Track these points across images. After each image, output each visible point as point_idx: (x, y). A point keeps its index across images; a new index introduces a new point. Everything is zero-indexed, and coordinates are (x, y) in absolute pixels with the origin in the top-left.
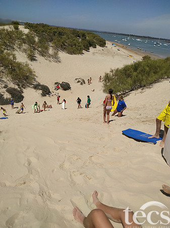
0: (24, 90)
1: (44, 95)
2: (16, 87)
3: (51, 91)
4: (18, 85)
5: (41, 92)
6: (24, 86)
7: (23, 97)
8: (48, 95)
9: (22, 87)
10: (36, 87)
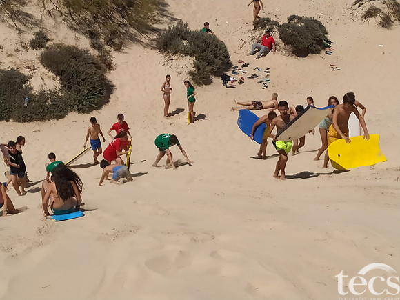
0: (117, 58)
1: (201, 77)
2: (84, 43)
3: (234, 59)
4: (93, 35)
5: (186, 64)
6: (117, 40)
7: (109, 88)
8: (218, 81)
9: (109, 42)
10: (169, 43)
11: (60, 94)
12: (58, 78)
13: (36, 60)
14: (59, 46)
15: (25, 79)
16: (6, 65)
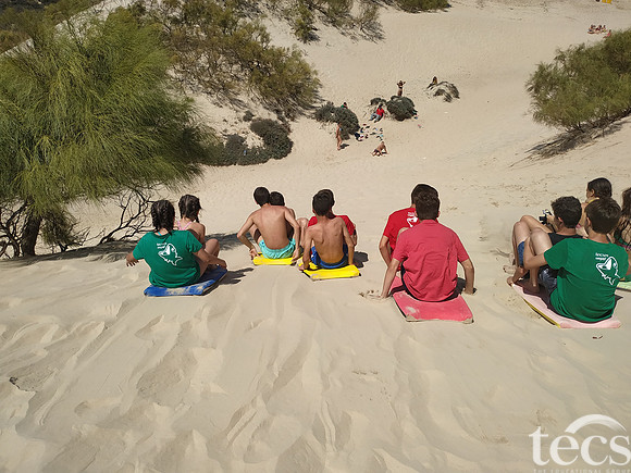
2: (274, 117)
4: (278, 112)
6: (292, 114)
7: (291, 144)
9: (288, 116)
10: (323, 115)
11: (264, 148)
12: (262, 138)
13: (248, 128)
14: (260, 119)
15: (243, 140)
16: (231, 132)
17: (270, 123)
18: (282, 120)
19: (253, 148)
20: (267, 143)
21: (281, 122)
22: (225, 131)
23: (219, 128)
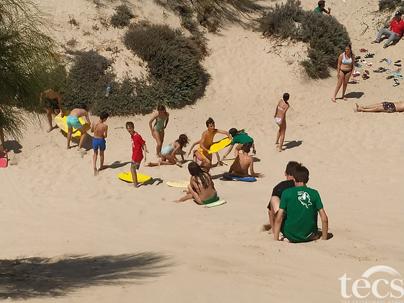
1: (316, 69)
2: (175, 22)
3: (355, 48)
4: (184, 12)
5: (300, 51)
6: (211, 19)
7: (205, 79)
9: (203, 21)
10: (277, 25)
11: (148, 84)
12: (146, 64)
13: (118, 41)
14: (145, 24)
15: (106, 64)
16: (84, 45)
17: (165, 34)
18: (191, 28)
19: (127, 82)
20: (156, 74)
21: (187, 34)
22: (72, 43)
23: (60, 36)
